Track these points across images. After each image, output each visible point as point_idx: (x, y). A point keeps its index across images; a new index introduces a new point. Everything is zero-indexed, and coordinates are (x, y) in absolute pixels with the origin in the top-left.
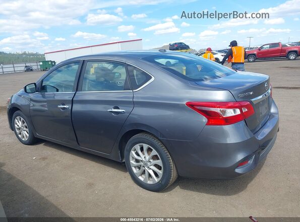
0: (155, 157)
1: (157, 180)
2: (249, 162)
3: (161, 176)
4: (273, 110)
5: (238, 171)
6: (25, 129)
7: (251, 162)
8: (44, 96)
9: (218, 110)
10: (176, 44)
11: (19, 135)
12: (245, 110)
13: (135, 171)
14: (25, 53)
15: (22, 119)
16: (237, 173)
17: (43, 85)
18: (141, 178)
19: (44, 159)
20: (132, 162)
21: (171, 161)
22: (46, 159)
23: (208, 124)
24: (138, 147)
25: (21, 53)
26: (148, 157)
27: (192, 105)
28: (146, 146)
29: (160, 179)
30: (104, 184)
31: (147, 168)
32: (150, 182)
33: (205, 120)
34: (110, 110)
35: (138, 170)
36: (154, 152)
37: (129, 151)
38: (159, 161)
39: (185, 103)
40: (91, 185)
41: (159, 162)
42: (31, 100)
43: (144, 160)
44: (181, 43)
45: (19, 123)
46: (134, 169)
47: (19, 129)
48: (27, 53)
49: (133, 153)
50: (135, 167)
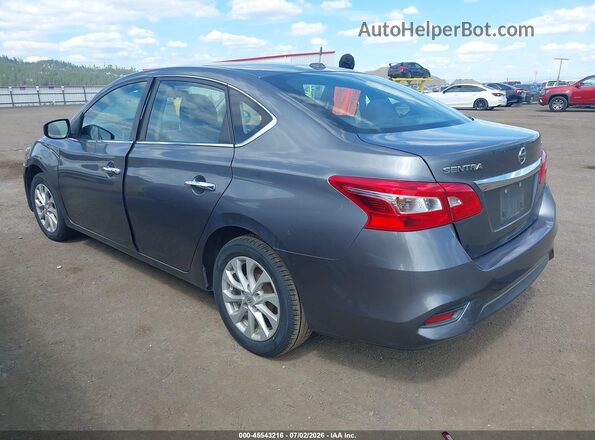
0: (266, 287)
1: (267, 333)
2: (455, 316)
3: (275, 327)
4: (544, 210)
5: (425, 332)
6: (51, 209)
7: (459, 316)
8: (84, 148)
9: (390, 198)
10: (402, 64)
11: (43, 221)
12: (455, 203)
13: (231, 310)
14: (109, 69)
15: (47, 189)
16: (421, 337)
17: (84, 125)
18: (241, 327)
19: (76, 270)
20: (227, 292)
21: (297, 297)
22: (81, 270)
23: (369, 226)
24: (236, 262)
25: (102, 67)
26: (253, 286)
27: (340, 184)
28: (251, 263)
29: (273, 331)
30: (170, 330)
31: (251, 309)
32: (255, 337)
33: (362, 216)
34: (190, 183)
35: (236, 309)
36: (265, 277)
37: (222, 271)
38: (273, 295)
39: (327, 177)
40: (144, 330)
41: (273, 298)
42: (62, 153)
43: (246, 290)
44: (413, 64)
45: (41, 198)
46: (228, 306)
47: (42, 208)
48: (114, 67)
49: (229, 274)
50: (232, 303)
